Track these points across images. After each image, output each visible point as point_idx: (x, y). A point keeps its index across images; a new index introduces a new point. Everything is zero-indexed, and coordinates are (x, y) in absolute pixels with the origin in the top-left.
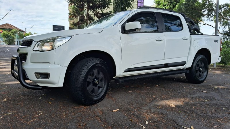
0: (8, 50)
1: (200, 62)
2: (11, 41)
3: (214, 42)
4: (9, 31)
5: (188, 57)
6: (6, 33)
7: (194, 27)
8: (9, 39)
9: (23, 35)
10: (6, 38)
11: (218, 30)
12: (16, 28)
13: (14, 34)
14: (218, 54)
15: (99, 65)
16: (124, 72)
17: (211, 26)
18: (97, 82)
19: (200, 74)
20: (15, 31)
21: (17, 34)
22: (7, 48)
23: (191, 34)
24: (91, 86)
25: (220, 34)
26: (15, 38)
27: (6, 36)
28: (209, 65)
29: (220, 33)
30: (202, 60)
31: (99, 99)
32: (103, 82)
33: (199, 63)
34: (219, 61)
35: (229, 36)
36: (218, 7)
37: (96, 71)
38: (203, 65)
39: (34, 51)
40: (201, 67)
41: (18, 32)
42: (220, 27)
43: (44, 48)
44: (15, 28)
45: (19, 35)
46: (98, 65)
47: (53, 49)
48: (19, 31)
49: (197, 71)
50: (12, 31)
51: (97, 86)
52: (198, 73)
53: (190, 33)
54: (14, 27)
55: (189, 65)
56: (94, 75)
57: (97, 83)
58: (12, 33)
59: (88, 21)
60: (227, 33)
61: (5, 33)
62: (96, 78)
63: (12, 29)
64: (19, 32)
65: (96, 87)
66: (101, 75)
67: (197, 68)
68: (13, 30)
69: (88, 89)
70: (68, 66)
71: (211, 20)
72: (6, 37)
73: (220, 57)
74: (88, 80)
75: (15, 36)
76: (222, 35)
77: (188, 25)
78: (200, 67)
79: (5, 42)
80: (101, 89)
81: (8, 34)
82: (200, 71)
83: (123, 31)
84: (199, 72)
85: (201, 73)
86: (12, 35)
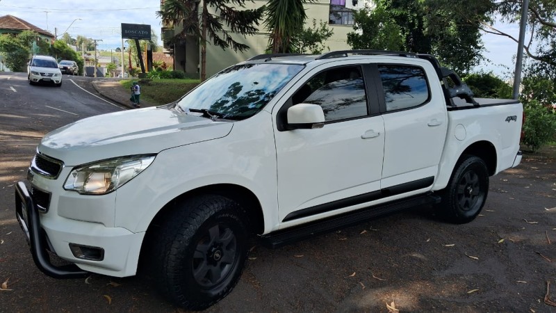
0: (13, 89)
1: (469, 174)
2: (21, 61)
3: (507, 120)
4: (15, 34)
5: (439, 165)
6: (8, 40)
7: (457, 91)
8: (16, 56)
9: (48, 45)
10: (7, 53)
11: (527, 49)
12: (33, 27)
13: (26, 44)
14: (516, 146)
15: (223, 215)
16: (284, 221)
17: (510, 37)
18: (218, 255)
19: (467, 201)
20: (29, 34)
21: (35, 43)
22: (13, 82)
23: (449, 109)
24: (203, 267)
25: (531, 59)
26: (30, 52)
27: (9, 48)
28: (490, 178)
29: (531, 56)
30: (473, 169)
31: (223, 291)
32: (233, 250)
33: (467, 175)
34: (517, 162)
35: (552, 63)
36: (527, 7)
37: (214, 230)
38: (476, 178)
39: (66, 190)
40: (472, 184)
41: (37, 37)
42: (531, 41)
43: (89, 187)
44: (28, 28)
45: (40, 44)
46: (220, 216)
47: (110, 190)
48: (40, 36)
49: (460, 196)
50: (22, 35)
51: (219, 264)
52: (464, 199)
53: (446, 107)
54: (27, 24)
55: (441, 184)
56: (210, 240)
57: (217, 258)
58: (23, 41)
59: (207, 31)
60: (548, 56)
61: (6, 40)
62: (215, 245)
63: (20, 31)
64: (40, 38)
65: (215, 265)
66: (229, 235)
67: (462, 187)
68: (25, 32)
69: (195, 275)
70: (146, 230)
71: (510, 20)
72: (8, 51)
73: (518, 154)
74: (197, 255)
75: (30, 47)
76: (536, 61)
77: (443, 86)
78: (468, 185)
79: (5, 63)
80: (227, 267)
81: (12, 42)
82: (467, 194)
83: (282, 126)
84: (466, 197)
85: (469, 199)
86: (22, 46)
